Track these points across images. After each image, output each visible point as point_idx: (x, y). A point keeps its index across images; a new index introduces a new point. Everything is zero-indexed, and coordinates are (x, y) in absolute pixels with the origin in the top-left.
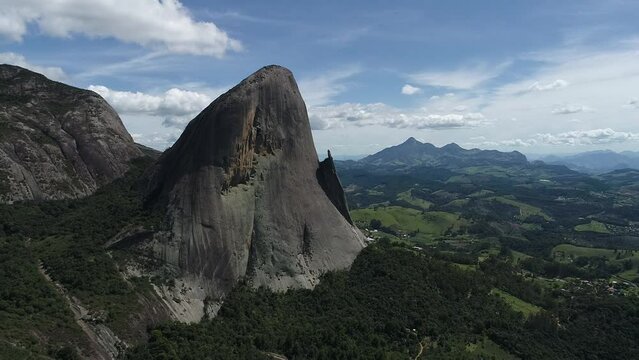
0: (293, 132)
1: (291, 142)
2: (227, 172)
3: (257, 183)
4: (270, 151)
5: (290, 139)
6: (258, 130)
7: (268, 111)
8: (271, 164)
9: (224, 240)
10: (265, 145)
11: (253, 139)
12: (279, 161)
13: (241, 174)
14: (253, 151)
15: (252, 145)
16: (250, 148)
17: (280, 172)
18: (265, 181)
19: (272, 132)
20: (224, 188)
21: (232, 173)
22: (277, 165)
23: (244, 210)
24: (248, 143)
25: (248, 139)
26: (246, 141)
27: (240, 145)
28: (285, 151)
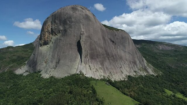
0: (67, 27)
1: (65, 31)
2: (41, 41)
3: (51, 44)
4: (56, 35)
5: (65, 30)
6: (51, 28)
7: (55, 22)
8: (56, 38)
10: (54, 33)
11: (49, 31)
12: (59, 37)
13: (47, 42)
14: (51, 35)
15: (50, 33)
16: (49, 34)
17: (58, 41)
18: (53, 44)
19: (57, 28)
20: (41, 46)
21: (43, 41)
22: (58, 39)
23: (45, 52)
24: (48, 33)
25: (48, 31)
26: (47, 32)
27: (44, 33)
28: (62, 34)
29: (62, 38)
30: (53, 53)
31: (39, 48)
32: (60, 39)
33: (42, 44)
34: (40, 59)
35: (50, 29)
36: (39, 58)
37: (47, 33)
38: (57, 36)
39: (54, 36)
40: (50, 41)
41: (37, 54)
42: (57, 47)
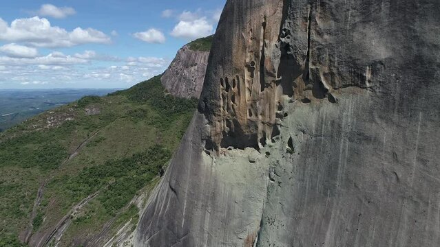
1: (420, 69)
2: (210, 123)
3: (276, 155)
4: (321, 92)
5: (419, 59)
6: (285, 47)
8: (321, 121)
9: (189, 219)
10: (306, 79)
11: (267, 66)
12: (348, 120)
13: (246, 131)
14: (278, 89)
15: (268, 79)
16: (264, 85)
17: (344, 144)
18: (296, 156)
19: (330, 46)
20: (211, 146)
21: (221, 126)
22: (336, 125)
23: (238, 194)
24: (257, 74)
25: (257, 66)
26: (251, 70)
27: (230, 79)
28: (385, 94)
29: (385, 133)
30: (296, 221)
31: (197, 157)
32: (360, 137)
33: (217, 139)
34: (207, 227)
35: (272, 51)
36: (203, 218)
37: (247, 74)
38: (327, 107)
39: (306, 101)
40: (269, 132)
41: (190, 195)
42: (328, 189)
